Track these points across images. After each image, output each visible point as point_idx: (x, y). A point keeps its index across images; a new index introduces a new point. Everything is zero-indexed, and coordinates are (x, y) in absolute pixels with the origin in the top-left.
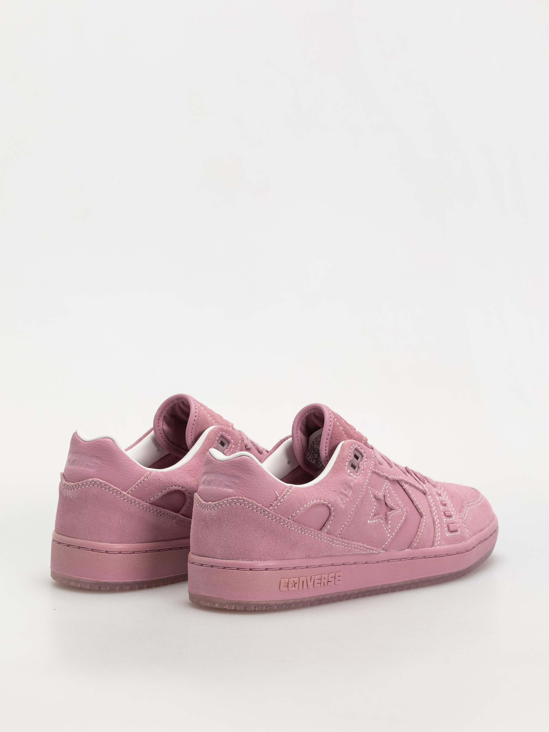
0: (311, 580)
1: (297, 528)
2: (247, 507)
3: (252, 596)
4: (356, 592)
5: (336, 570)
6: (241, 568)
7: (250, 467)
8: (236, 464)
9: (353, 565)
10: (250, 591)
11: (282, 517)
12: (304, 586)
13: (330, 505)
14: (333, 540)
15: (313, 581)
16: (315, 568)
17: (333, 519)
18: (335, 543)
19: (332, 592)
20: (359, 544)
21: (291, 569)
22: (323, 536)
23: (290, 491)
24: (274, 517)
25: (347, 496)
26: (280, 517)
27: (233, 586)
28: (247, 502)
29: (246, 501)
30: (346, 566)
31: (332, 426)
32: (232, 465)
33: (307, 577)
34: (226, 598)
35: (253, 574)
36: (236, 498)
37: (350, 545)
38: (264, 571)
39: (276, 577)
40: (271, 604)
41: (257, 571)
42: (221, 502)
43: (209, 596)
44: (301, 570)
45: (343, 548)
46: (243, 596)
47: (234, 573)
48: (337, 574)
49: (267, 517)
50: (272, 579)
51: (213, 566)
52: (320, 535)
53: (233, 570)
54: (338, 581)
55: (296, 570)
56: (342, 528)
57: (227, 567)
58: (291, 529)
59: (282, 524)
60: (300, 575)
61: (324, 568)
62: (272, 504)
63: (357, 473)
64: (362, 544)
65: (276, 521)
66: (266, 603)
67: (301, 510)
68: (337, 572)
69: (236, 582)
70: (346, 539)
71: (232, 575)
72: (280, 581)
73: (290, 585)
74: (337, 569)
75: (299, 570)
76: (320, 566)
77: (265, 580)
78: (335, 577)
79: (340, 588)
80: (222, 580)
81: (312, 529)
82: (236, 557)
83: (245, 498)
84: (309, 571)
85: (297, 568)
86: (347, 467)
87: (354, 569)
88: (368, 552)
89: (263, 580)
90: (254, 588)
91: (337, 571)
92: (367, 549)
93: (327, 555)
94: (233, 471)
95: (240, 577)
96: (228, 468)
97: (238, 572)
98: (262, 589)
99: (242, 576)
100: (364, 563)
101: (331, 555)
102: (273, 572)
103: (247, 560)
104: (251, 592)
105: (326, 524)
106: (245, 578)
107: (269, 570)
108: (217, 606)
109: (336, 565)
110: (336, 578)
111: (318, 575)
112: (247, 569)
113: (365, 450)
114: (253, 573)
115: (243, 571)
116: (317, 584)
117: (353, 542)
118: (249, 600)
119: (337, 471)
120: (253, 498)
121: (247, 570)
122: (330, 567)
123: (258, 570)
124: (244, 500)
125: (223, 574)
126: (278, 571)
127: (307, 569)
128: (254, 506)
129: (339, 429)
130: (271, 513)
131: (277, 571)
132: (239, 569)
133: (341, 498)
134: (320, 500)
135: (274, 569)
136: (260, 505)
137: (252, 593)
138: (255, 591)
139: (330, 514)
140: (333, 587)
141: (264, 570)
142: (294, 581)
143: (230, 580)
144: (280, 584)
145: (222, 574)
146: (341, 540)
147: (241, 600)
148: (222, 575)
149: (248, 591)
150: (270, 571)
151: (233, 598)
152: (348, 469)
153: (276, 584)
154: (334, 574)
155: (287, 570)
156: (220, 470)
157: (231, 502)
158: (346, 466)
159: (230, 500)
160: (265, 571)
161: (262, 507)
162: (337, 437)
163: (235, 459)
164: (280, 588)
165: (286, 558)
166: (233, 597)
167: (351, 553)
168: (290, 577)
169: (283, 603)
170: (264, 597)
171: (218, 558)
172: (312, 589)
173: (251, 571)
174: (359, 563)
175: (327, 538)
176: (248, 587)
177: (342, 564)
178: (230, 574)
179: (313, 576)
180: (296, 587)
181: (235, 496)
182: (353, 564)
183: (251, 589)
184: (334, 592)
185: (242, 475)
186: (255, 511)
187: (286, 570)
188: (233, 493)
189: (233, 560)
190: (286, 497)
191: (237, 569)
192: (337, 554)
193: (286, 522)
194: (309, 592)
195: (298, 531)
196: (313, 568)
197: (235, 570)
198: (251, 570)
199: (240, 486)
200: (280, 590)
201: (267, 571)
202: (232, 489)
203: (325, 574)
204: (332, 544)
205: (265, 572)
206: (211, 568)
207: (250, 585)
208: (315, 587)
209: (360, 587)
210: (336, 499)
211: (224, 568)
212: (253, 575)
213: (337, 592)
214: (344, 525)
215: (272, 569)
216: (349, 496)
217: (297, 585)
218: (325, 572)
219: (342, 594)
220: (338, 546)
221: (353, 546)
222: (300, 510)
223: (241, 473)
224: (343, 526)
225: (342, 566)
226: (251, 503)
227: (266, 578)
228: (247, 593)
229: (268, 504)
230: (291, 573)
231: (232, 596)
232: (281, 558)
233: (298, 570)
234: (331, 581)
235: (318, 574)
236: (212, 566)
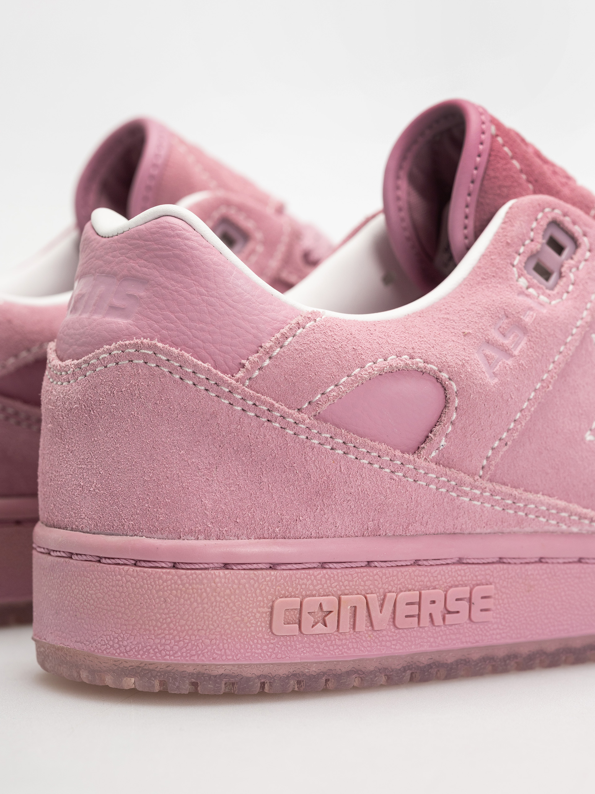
0: (382, 606)
1: (329, 439)
2: (166, 370)
3: (180, 649)
4: (551, 648)
5: (475, 578)
6: (144, 561)
7: (182, 250)
8: (142, 243)
9: (532, 566)
10: (172, 631)
11: (277, 405)
12: (357, 622)
13: (444, 375)
14: (460, 484)
15: (391, 608)
16: (398, 569)
17: (457, 418)
18: (466, 494)
19: (461, 646)
20: (553, 501)
21: (309, 568)
22: (422, 471)
23: (308, 325)
24: (250, 403)
25: (506, 352)
26: (269, 403)
27: (121, 616)
28: (165, 354)
29: (162, 351)
30: (510, 567)
31: (485, 157)
32: (131, 245)
33: (368, 595)
34: (105, 652)
35: (182, 581)
36: (132, 342)
37: (521, 505)
38: (217, 572)
39: (258, 591)
40: (244, 674)
41: (193, 571)
42: (94, 357)
43: (62, 645)
44: (347, 571)
45: (499, 512)
46: (151, 646)
47: (125, 576)
48: (478, 591)
49: (226, 402)
50: (244, 598)
51: (72, 554)
52: (411, 467)
53: (121, 567)
54: (482, 610)
55: (329, 571)
56: (493, 449)
57: (105, 558)
58: (308, 444)
59: (277, 425)
60: (343, 588)
61: (429, 569)
62: (243, 361)
63: (552, 289)
64: (562, 504)
65: (257, 416)
66: (227, 672)
67: (342, 384)
68: (478, 585)
69: (130, 604)
70: (507, 485)
71: (119, 581)
72: (271, 604)
73: (307, 620)
74: (477, 573)
75: (339, 571)
76: (416, 563)
77: (218, 599)
78: (470, 600)
79: (491, 632)
80: (92, 598)
81: (383, 447)
82: (131, 526)
83: (160, 345)
84: (376, 577)
85: (331, 565)
86: (518, 268)
87: (538, 577)
88: (587, 528)
89: (213, 599)
90: (186, 624)
91: (479, 582)
92: (580, 518)
93: (441, 529)
94: (132, 263)
95: (141, 587)
96: (122, 254)
97: (135, 574)
98: (211, 627)
99: (147, 584)
100: (571, 560)
101: (457, 531)
102: (245, 574)
103: (164, 536)
104: (174, 637)
105: (435, 435)
106: (157, 592)
107: (234, 568)
108: (84, 676)
109: (473, 564)
110: (473, 601)
111: (410, 590)
112: (164, 565)
113: (587, 229)
114: (180, 577)
115: (150, 570)
116: (407, 616)
117: (530, 496)
118: (170, 660)
119: (483, 279)
120: (185, 345)
121: (163, 568)
122: (453, 567)
123: (197, 567)
124: (156, 351)
125: (96, 579)
126: (264, 572)
127: (368, 570)
128: (187, 367)
129: (509, 166)
130: (239, 391)
131: (260, 572)
132: (138, 564)
133: (486, 356)
134: (412, 358)
135: (250, 566)
136: (206, 365)
137: (177, 638)
138: (187, 634)
139: (447, 401)
140: (466, 630)
141: (215, 569)
142: (321, 605)
143: (115, 597)
144: (271, 613)
145: (93, 579)
146: (489, 485)
147: (145, 659)
148: (92, 581)
149: (167, 632)
150: (238, 572)
151: (123, 653)
152: (519, 277)
153: (259, 612)
154: (468, 588)
155: (295, 571)
156: (101, 263)
157: (119, 356)
158: (513, 266)
159: (116, 349)
160: (221, 572)
161: (209, 370)
162: (500, 187)
163: (142, 227)
164: (271, 627)
165: (293, 532)
166: (123, 649)
167: (528, 529)
168: (308, 593)
169: (287, 673)
170: (219, 652)
171: (85, 530)
172: (390, 634)
173: (173, 571)
174: (554, 561)
175: (437, 477)
176: (166, 619)
177: (495, 560)
178: (113, 580)
179: (390, 592)
180: (328, 624)
181: (130, 336)
182: (536, 562)
183: (175, 625)
184: (470, 645)
185: (157, 273)
186: (190, 383)
187: (291, 572)
188: (127, 329)
189: (123, 535)
190: (291, 342)
191: (135, 564)
192: (478, 530)
193: (291, 420)
194: (377, 641)
195: (332, 449)
196: (390, 570)
197: (126, 568)
198: (175, 566)
199: (149, 308)
200: (273, 633)
201: (227, 572)
202: (127, 317)
203: (435, 588)
204: (458, 496)
205: (219, 576)
206: (67, 560)
207: (172, 615)
208: (398, 628)
209: (563, 635)
210: (467, 358)
211: (98, 559)
212: (179, 582)
213: (481, 644)
214: (500, 439)
215: (244, 567)
216: (516, 353)
217: (331, 619)
218: (436, 583)
219: (501, 654)
220: (479, 503)
221: (532, 506)
222: (336, 385)
223: (155, 268)
224: (493, 443)
225: (494, 566)
226: (176, 358)
227: (222, 594)
228: (164, 637)
229: (231, 364)
230: (310, 582)
231: (120, 646)
232: (274, 531)
233: (335, 572)
234: (458, 612)
235: (410, 587)
236: (70, 555)
